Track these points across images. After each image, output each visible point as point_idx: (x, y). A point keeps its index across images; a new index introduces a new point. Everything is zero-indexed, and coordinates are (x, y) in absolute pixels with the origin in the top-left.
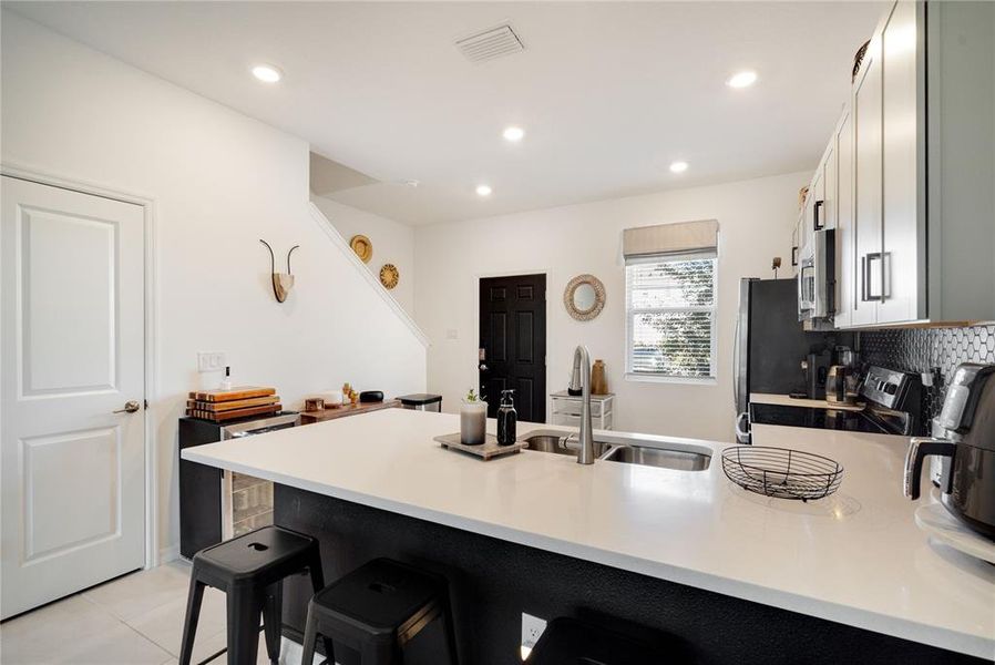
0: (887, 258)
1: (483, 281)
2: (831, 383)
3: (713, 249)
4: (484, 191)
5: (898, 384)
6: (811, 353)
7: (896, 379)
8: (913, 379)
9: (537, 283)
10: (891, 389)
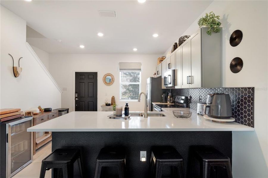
0: (192, 77)
1: (76, 73)
2: (169, 99)
3: (140, 70)
4: (82, 47)
5: (184, 99)
6: (163, 93)
7: (183, 98)
8: (186, 98)
9: (95, 75)
10: (183, 100)
